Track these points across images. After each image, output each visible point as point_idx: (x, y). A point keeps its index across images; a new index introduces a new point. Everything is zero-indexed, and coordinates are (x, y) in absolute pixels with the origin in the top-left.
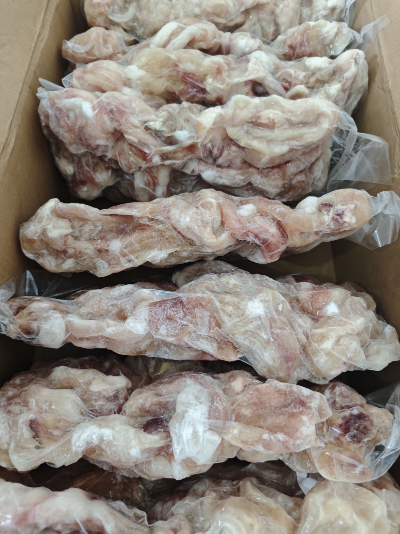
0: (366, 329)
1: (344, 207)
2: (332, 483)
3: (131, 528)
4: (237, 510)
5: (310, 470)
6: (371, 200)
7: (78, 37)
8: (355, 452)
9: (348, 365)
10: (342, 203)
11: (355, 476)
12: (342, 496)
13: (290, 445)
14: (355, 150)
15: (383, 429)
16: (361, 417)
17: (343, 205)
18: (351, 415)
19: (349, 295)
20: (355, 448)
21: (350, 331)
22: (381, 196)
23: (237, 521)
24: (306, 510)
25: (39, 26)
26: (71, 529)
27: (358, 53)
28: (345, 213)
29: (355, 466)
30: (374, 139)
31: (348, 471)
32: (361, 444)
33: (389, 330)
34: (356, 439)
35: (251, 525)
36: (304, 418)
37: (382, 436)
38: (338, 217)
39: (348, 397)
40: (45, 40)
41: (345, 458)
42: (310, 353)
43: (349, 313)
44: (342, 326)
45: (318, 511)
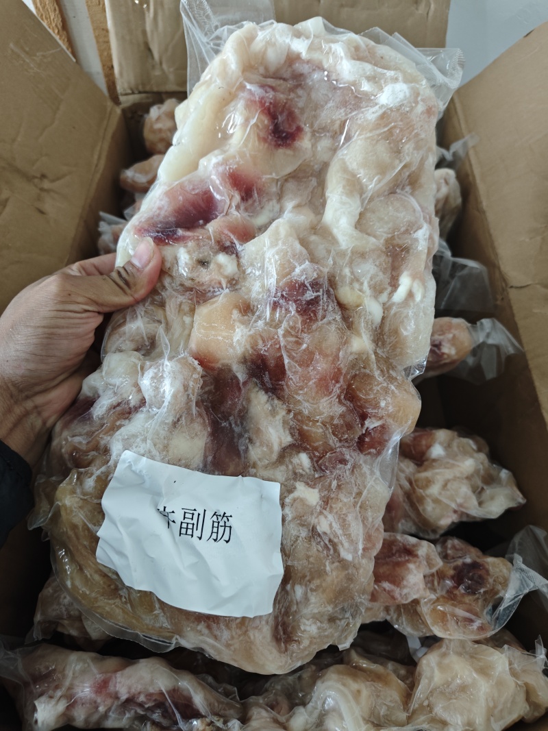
0: (477, 472)
1: (441, 337)
2: (447, 641)
3: (222, 703)
4: (342, 677)
5: (422, 632)
6: (471, 329)
7: (137, 166)
8: (470, 605)
9: (459, 513)
10: (439, 333)
11: (472, 632)
12: (460, 654)
13: (397, 595)
14: (452, 276)
15: (501, 580)
16: (475, 566)
17: (440, 335)
18: (464, 564)
19: (456, 436)
20: (470, 600)
21: (458, 475)
22: (482, 324)
23: (342, 688)
24: (420, 675)
25: (96, 157)
26: (155, 700)
27: (447, 174)
28: (443, 343)
29: (471, 621)
30: (471, 263)
31: (465, 627)
32: (477, 596)
33: (504, 474)
34: (472, 591)
35: (359, 691)
36: (411, 566)
37: (499, 587)
38: (436, 349)
39: (461, 550)
40: (101, 171)
41: (461, 612)
42: (415, 500)
43: (457, 455)
44: (448, 468)
45: (433, 672)
